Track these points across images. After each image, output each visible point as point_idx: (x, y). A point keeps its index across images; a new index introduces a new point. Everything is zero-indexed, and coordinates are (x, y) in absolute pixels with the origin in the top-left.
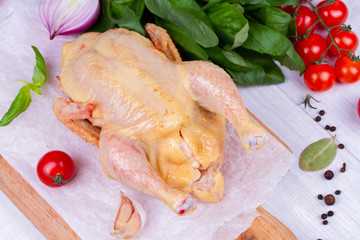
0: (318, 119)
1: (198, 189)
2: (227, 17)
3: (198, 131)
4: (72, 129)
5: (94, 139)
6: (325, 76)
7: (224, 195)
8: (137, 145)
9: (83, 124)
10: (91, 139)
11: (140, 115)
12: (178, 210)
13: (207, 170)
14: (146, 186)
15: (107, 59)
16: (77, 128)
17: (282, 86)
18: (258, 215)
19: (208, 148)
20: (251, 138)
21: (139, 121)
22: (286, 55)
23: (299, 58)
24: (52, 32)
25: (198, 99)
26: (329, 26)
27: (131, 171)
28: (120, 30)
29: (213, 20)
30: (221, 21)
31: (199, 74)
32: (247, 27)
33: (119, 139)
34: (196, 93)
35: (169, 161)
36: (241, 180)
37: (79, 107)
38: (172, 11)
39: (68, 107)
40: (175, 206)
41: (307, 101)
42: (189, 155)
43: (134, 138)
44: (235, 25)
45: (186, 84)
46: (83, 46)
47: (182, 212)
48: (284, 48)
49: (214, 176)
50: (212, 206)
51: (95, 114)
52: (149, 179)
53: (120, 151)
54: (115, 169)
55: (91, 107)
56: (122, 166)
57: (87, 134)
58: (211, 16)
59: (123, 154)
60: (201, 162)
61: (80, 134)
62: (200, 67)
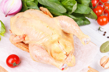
0: (104, 35)
1: (66, 62)
2: (68, 2)
3: (64, 40)
4: (17, 47)
5: (26, 49)
6: (105, 20)
7: (76, 63)
8: (43, 47)
9: (21, 44)
10: (25, 49)
11: (43, 36)
12: (61, 68)
13: (68, 55)
14: (48, 61)
15: (28, 19)
16: (19, 46)
17: (89, 25)
18: (89, 69)
19: (69, 46)
20: (85, 39)
21: (43, 38)
22: (90, 13)
23: (95, 14)
24: (6, 14)
25: (63, 29)
26: (104, 3)
27: (42, 56)
28: (31, 9)
29: (63, 4)
30: (66, 4)
31: (62, 20)
32: (76, 4)
33: (36, 45)
34: (62, 27)
35: (55, 52)
36: (81, 58)
37: (20, 37)
38: (48, 3)
39: (15, 38)
40: (60, 67)
41: (99, 29)
42: (62, 49)
43: (42, 45)
44: (72, 5)
45: (58, 24)
46: (18, 17)
47: (63, 69)
48: (89, 11)
49: (71, 57)
50: (72, 68)
51: (26, 39)
52: (49, 58)
53: (37, 50)
54: (36, 56)
55: (24, 36)
56: (39, 55)
57: (23, 47)
58: (62, 3)
59: (38, 50)
60: (67, 52)
61: (20, 48)
62: (62, 17)
